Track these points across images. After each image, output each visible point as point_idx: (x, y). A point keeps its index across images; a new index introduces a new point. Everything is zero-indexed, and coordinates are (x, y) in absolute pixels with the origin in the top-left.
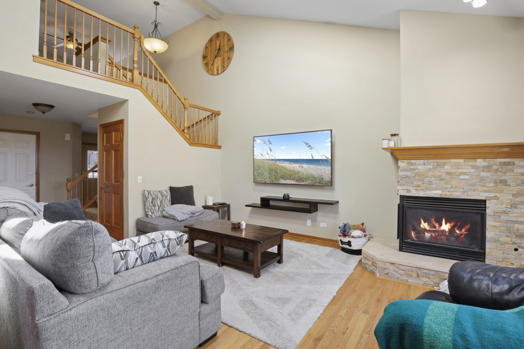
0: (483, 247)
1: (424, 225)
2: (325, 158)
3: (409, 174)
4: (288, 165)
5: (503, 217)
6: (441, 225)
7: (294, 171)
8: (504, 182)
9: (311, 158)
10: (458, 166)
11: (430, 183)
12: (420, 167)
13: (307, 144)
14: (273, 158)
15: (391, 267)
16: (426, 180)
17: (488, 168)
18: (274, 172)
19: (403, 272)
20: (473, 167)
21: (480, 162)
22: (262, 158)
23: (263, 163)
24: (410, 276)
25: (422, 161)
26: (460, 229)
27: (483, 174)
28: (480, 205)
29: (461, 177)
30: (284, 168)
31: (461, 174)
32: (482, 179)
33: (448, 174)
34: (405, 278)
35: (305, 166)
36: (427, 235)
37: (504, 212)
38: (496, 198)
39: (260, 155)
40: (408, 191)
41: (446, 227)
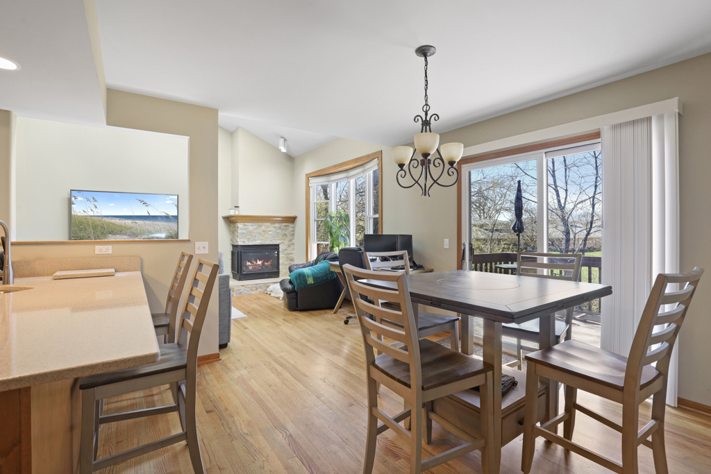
0: (278, 269)
1: (248, 263)
2: (165, 215)
3: (244, 231)
4: (117, 221)
5: (286, 252)
6: (257, 262)
7: (125, 227)
8: (285, 235)
9: (148, 215)
10: (268, 227)
11: (255, 236)
12: (250, 227)
13: (141, 201)
14: (99, 215)
15: (243, 288)
16: (253, 235)
17: (280, 228)
18: (99, 228)
19: (248, 289)
20: (274, 227)
21: (277, 225)
22: (85, 214)
23: (86, 219)
24: (252, 290)
25: (251, 224)
26: (267, 262)
27: (278, 231)
28: (276, 247)
29: (270, 233)
30: (113, 224)
31: (270, 231)
32: (278, 233)
33: (264, 231)
34: (250, 292)
35: (140, 222)
36: (251, 268)
37: (286, 250)
38: (283, 243)
39: (82, 212)
40: (244, 242)
41: (259, 263)
